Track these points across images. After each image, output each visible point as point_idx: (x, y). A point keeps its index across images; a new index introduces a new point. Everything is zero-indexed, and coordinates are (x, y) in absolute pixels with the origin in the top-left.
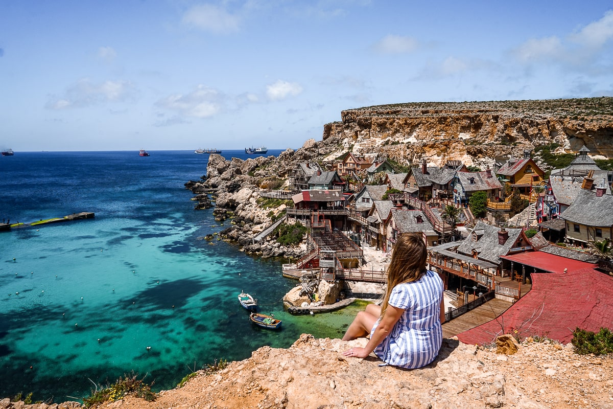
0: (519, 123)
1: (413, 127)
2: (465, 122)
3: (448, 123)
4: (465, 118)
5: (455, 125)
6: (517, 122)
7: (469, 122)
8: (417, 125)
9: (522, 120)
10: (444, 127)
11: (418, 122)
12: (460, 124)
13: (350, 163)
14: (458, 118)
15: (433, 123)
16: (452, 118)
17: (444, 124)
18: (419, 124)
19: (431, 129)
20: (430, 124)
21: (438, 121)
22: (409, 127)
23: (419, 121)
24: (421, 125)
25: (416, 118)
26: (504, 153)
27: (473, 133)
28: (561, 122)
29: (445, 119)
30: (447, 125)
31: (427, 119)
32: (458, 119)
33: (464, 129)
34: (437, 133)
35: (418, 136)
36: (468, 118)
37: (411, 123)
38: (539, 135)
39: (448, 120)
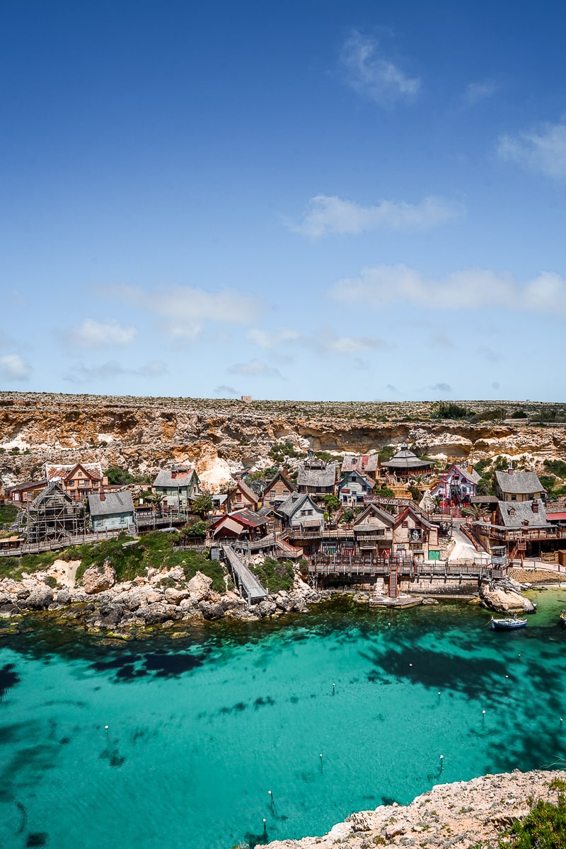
0: (224, 422)
1: (19, 425)
2: (106, 420)
3: (82, 420)
4: (106, 414)
5: (91, 423)
6: (223, 422)
7: (113, 419)
8: (26, 423)
9: (229, 420)
10: (75, 426)
11: (27, 418)
12: (99, 421)
13: (78, 480)
14: (98, 414)
15: (54, 420)
16: (87, 414)
17: (74, 421)
18: (29, 420)
19: (51, 428)
20: (49, 421)
21: (66, 417)
22: (11, 425)
23: (28, 416)
24: (33, 422)
25: (25, 412)
26: (254, 454)
27: (117, 433)
28: (289, 422)
29: (77, 414)
30: (79, 423)
31: (44, 414)
32: (95, 416)
33: (106, 428)
34: (65, 434)
35: (30, 438)
36: (112, 414)
37: (15, 420)
38: (263, 435)
39: (81, 416)
